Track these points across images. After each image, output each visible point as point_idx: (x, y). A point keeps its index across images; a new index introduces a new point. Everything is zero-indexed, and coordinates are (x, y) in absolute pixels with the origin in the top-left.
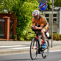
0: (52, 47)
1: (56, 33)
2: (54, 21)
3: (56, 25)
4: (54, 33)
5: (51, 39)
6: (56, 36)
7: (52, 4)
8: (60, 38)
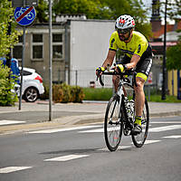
0: (50, 120)
1: (61, 83)
2: (57, 53)
3: (62, 61)
4: (57, 83)
6: (60, 90)
7: (48, 9)
8: (71, 96)
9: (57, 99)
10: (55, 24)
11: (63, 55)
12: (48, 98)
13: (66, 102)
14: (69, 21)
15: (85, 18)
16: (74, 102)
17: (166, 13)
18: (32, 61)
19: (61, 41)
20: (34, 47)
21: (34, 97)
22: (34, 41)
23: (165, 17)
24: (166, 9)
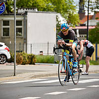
0: (15, 75)
2: (18, 33)
3: (22, 38)
4: (19, 52)
5: (13, 62)
6: (21, 56)
7: (13, 5)
8: (27, 60)
9: (19, 62)
10: (18, 14)
11: (23, 34)
13: (24, 64)
14: (26, 12)
15: (36, 10)
16: (30, 64)
18: (2, 38)
19: (21, 25)
20: (4, 29)
21: (4, 60)
23: (88, 10)
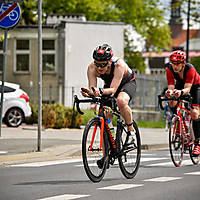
0: (39, 150)
1: (53, 102)
2: (47, 65)
3: (54, 75)
4: (48, 102)
6: (52, 112)
7: (37, 7)
8: (65, 120)
9: (47, 124)
10: (46, 27)
11: (56, 68)
12: (37, 123)
13: (59, 128)
14: (63, 24)
15: (84, 19)
16: (70, 127)
17: (189, 14)
18: (15, 75)
19: (53, 49)
20: (18, 56)
21: (18, 120)
22: (18, 49)
23: (188, 20)
24: (189, 9)
